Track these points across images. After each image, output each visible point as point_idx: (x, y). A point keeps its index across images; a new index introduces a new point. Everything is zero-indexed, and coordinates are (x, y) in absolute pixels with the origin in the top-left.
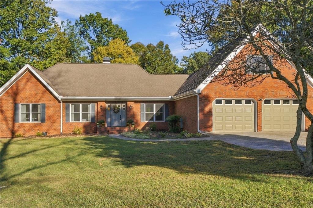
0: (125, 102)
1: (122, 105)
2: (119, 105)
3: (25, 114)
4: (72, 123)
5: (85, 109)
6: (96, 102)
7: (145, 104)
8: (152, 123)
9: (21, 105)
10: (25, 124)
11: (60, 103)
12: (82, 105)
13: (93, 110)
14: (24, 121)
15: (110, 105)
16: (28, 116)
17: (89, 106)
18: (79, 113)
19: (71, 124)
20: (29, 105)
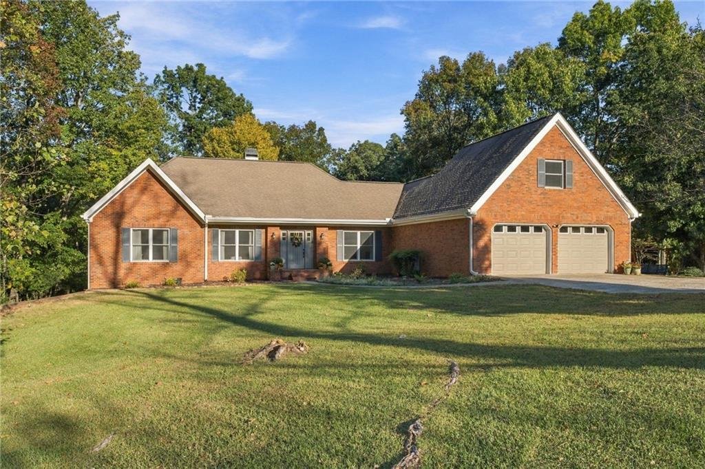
0: (313, 227)
1: (307, 232)
2: (301, 232)
3: (140, 248)
4: (223, 263)
5: (244, 239)
6: (264, 226)
7: (344, 231)
8: (354, 262)
9: (134, 230)
10: (142, 264)
11: (205, 227)
12: (240, 231)
13: (257, 241)
14: (137, 259)
15: (286, 232)
16: (145, 250)
17: (250, 233)
18: (235, 246)
19: (221, 265)
20: (148, 230)
